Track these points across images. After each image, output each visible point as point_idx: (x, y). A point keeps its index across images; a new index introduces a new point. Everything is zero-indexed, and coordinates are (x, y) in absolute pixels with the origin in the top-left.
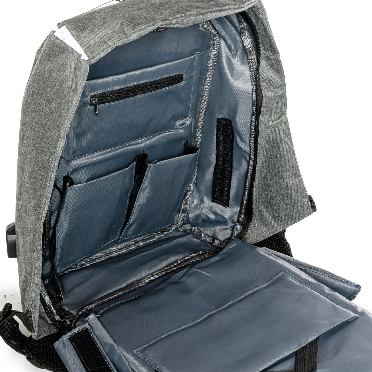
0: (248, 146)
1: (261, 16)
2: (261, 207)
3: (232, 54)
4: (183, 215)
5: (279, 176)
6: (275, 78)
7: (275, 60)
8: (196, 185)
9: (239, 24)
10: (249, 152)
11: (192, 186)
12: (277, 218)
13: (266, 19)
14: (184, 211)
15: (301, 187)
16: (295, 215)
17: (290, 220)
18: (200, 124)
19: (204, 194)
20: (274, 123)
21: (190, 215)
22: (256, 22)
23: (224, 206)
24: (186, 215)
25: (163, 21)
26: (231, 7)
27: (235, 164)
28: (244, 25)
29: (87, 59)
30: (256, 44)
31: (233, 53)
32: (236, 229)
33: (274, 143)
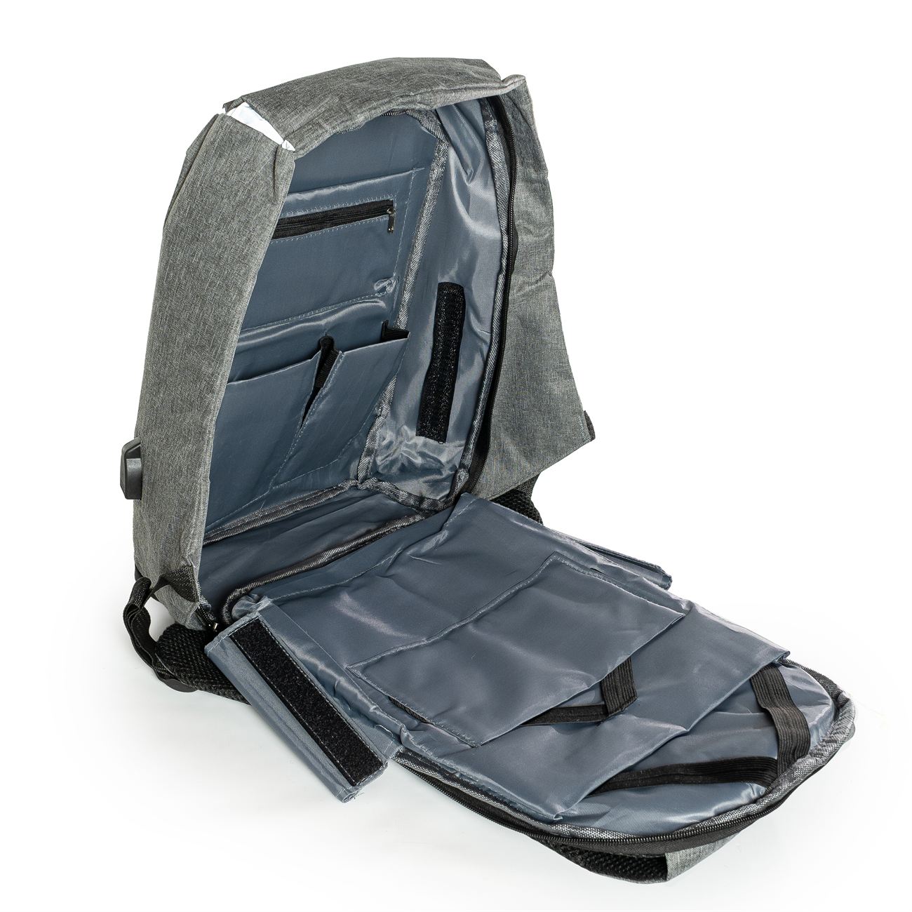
0: (488, 329)
1: (524, 107)
2: (502, 435)
3: (467, 174)
4: (367, 459)
5: (537, 378)
6: (537, 211)
7: (539, 182)
8: (392, 404)
9: (484, 122)
10: (488, 341)
11: (385, 407)
12: (529, 454)
13: (532, 112)
14: (370, 452)
15: (573, 398)
16: (561, 444)
17: (552, 454)
18: (407, 296)
19: (403, 422)
20: (533, 286)
21: (379, 459)
22: (513, 117)
23: (438, 441)
24: (371, 461)
25: (402, 97)
26: (490, 85)
27: (461, 364)
28: (493, 123)
29: (294, 150)
30: (510, 155)
31: (469, 172)
32: (460, 479)
33: (531, 322)
